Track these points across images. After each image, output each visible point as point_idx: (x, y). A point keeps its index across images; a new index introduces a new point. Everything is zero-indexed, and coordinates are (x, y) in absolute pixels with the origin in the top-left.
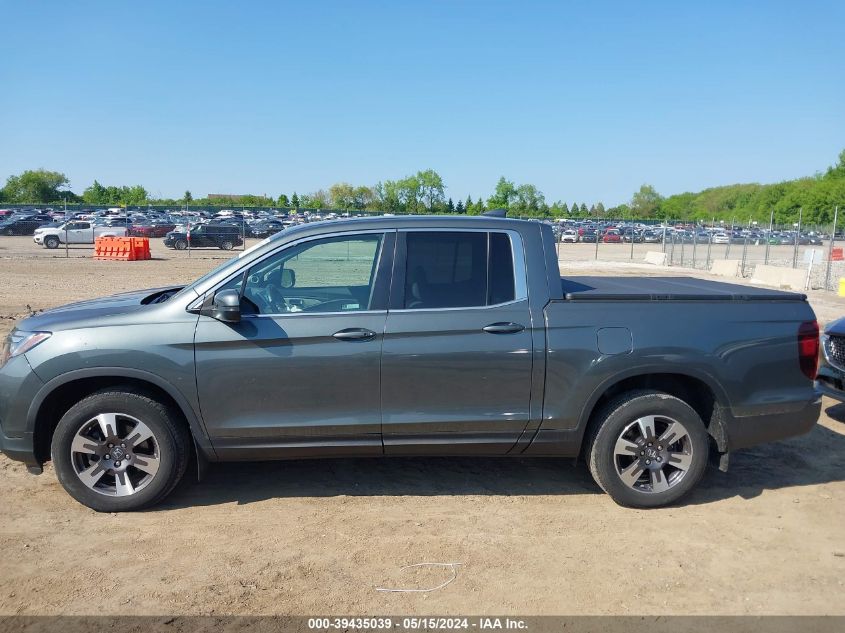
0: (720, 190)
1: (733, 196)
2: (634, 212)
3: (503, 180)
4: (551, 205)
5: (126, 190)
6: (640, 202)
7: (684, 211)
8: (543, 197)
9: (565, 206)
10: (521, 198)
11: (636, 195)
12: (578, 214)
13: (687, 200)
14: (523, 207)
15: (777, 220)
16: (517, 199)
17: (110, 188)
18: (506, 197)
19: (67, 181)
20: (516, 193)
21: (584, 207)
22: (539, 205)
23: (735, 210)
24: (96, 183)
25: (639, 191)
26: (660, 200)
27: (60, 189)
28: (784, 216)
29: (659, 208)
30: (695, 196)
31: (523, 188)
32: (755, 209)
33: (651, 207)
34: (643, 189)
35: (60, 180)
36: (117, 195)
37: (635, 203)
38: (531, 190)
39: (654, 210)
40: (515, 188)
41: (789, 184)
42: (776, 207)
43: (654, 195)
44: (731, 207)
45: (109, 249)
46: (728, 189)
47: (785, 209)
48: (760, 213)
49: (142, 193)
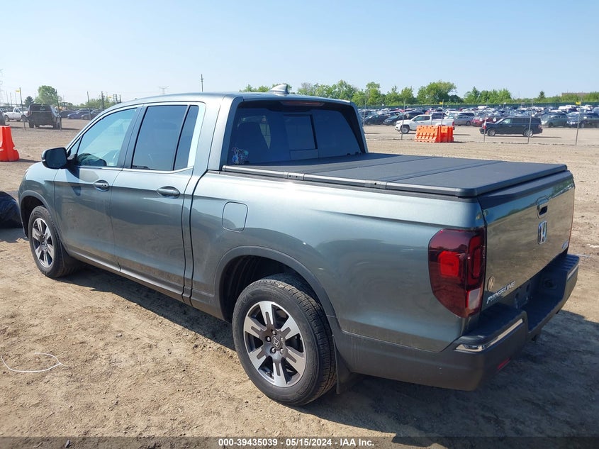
5: (495, 92)
17: (484, 92)
19: (455, 88)
24: (474, 88)
27: (450, 94)
35: (451, 87)
36: (487, 96)
45: (424, 134)
49: (507, 95)
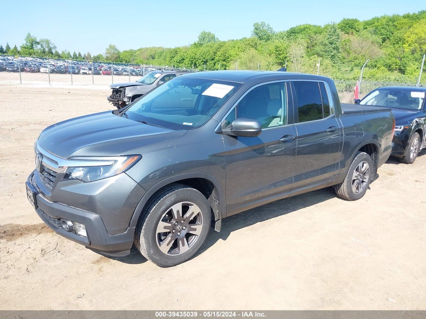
0: (147, 49)
1: (153, 53)
2: (107, 58)
3: (29, 35)
4: (60, 53)
6: (110, 53)
7: (131, 59)
8: (55, 47)
9: (69, 53)
10: (42, 46)
11: (107, 49)
12: (77, 58)
13: (132, 53)
14: (44, 52)
15: (175, 66)
16: (39, 46)
18: (32, 45)
20: (38, 43)
21: (80, 55)
22: (54, 51)
23: (155, 60)
25: (108, 47)
26: (119, 52)
28: (178, 64)
29: (119, 57)
30: (135, 52)
31: (42, 41)
32: (164, 59)
33: (115, 56)
34: (110, 46)
37: (107, 53)
38: (48, 42)
39: (117, 58)
40: (38, 41)
41: (179, 48)
42: (175, 59)
43: (116, 50)
44: (153, 58)
46: (151, 49)
47: (178, 61)
48: (167, 62)
